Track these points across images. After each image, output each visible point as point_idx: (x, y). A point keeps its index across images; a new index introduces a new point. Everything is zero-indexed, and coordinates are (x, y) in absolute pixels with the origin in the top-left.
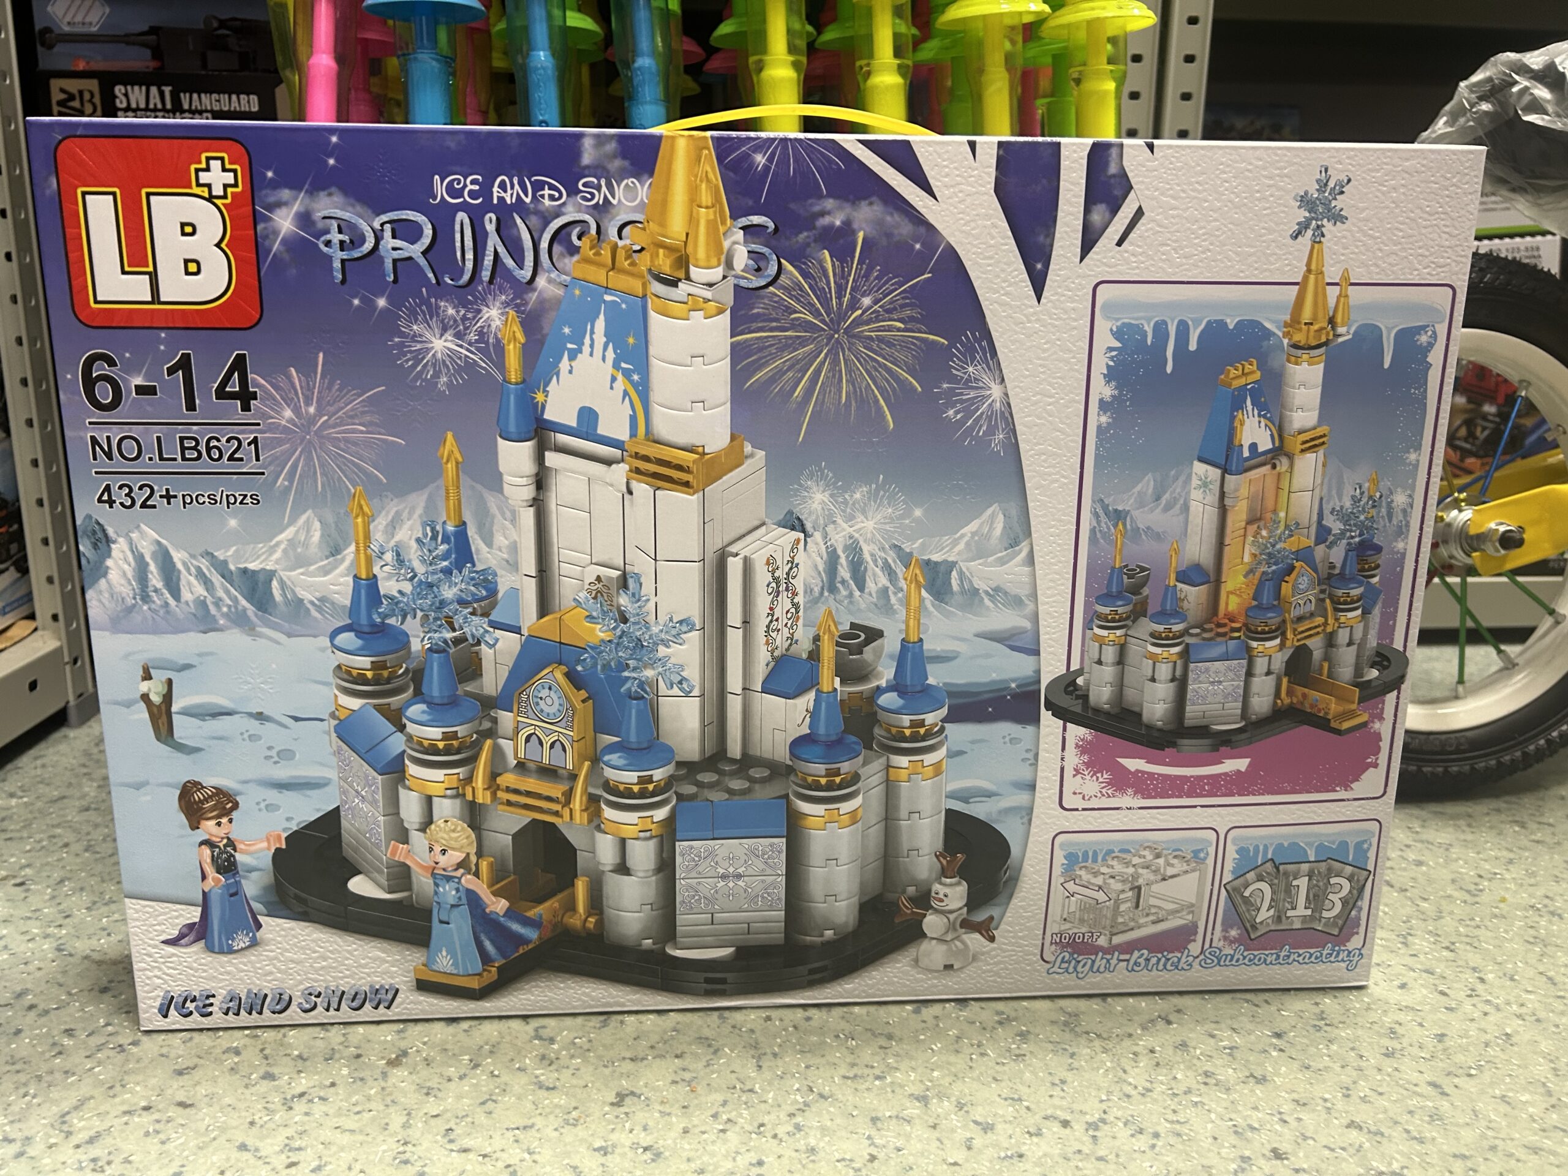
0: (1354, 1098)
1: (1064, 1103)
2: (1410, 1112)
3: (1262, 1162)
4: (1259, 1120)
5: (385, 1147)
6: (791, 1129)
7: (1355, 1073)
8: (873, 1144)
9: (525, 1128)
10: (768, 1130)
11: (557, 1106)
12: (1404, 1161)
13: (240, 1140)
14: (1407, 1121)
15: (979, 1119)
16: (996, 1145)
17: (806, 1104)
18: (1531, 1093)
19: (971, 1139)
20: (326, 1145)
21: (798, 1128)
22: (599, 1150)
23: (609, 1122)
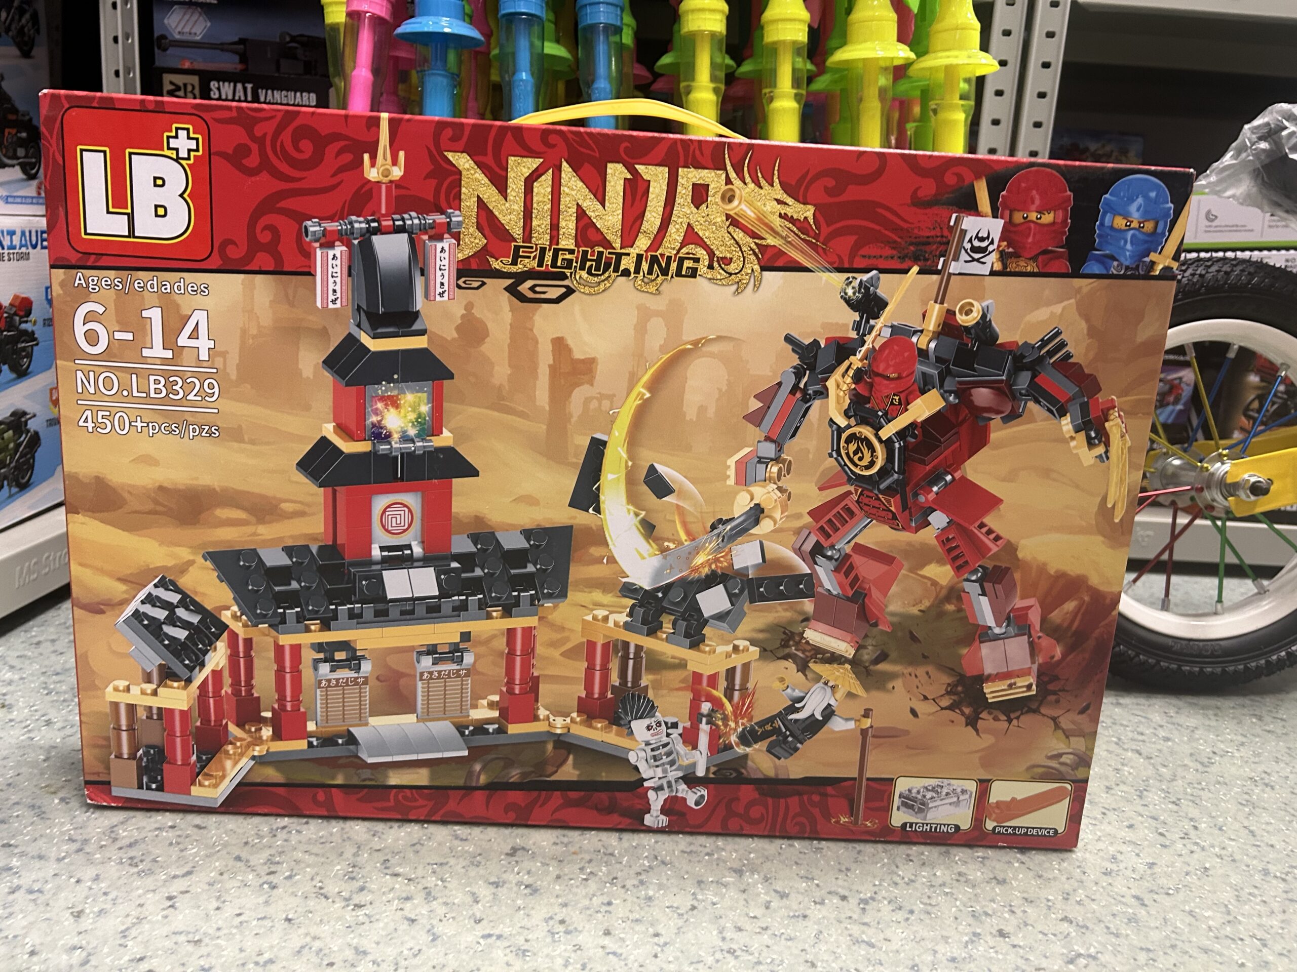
0: (1072, 901)
1: (846, 884)
2: (1114, 915)
3: (989, 938)
4: (993, 909)
5: (339, 867)
6: (636, 882)
7: (1076, 884)
8: (696, 899)
9: (441, 864)
10: (619, 883)
11: (466, 852)
12: (1100, 948)
13: (236, 854)
14: (1109, 922)
15: (779, 889)
16: (788, 908)
17: (650, 867)
18: (1214, 911)
19: (770, 902)
20: (297, 862)
21: (642, 882)
22: (492, 883)
23: (503, 866)
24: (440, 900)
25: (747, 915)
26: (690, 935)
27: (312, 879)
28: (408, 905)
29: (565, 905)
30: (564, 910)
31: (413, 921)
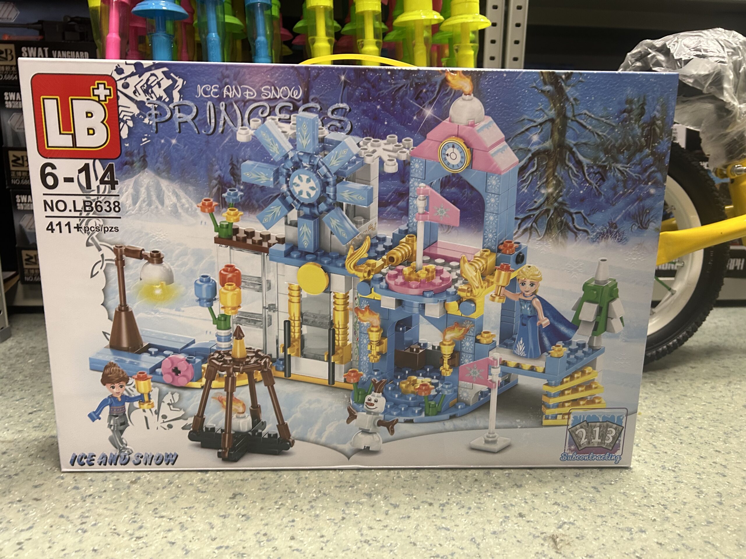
0: (559, 493)
1: (432, 496)
2: (582, 499)
3: (514, 518)
4: (516, 502)
5: (126, 516)
6: (309, 507)
8: (344, 513)
9: (190, 508)
10: (299, 508)
11: (205, 499)
12: (575, 518)
13: (60, 514)
14: (580, 503)
15: (393, 502)
16: (399, 513)
17: (317, 497)
18: (637, 491)
19: (388, 511)
20: (99, 515)
21: (312, 507)
22: (222, 516)
23: (228, 505)
24: (190, 530)
25: (375, 519)
26: (342, 535)
27: (109, 524)
28: (170, 534)
29: (267, 525)
30: (266, 527)
31: (173, 543)
